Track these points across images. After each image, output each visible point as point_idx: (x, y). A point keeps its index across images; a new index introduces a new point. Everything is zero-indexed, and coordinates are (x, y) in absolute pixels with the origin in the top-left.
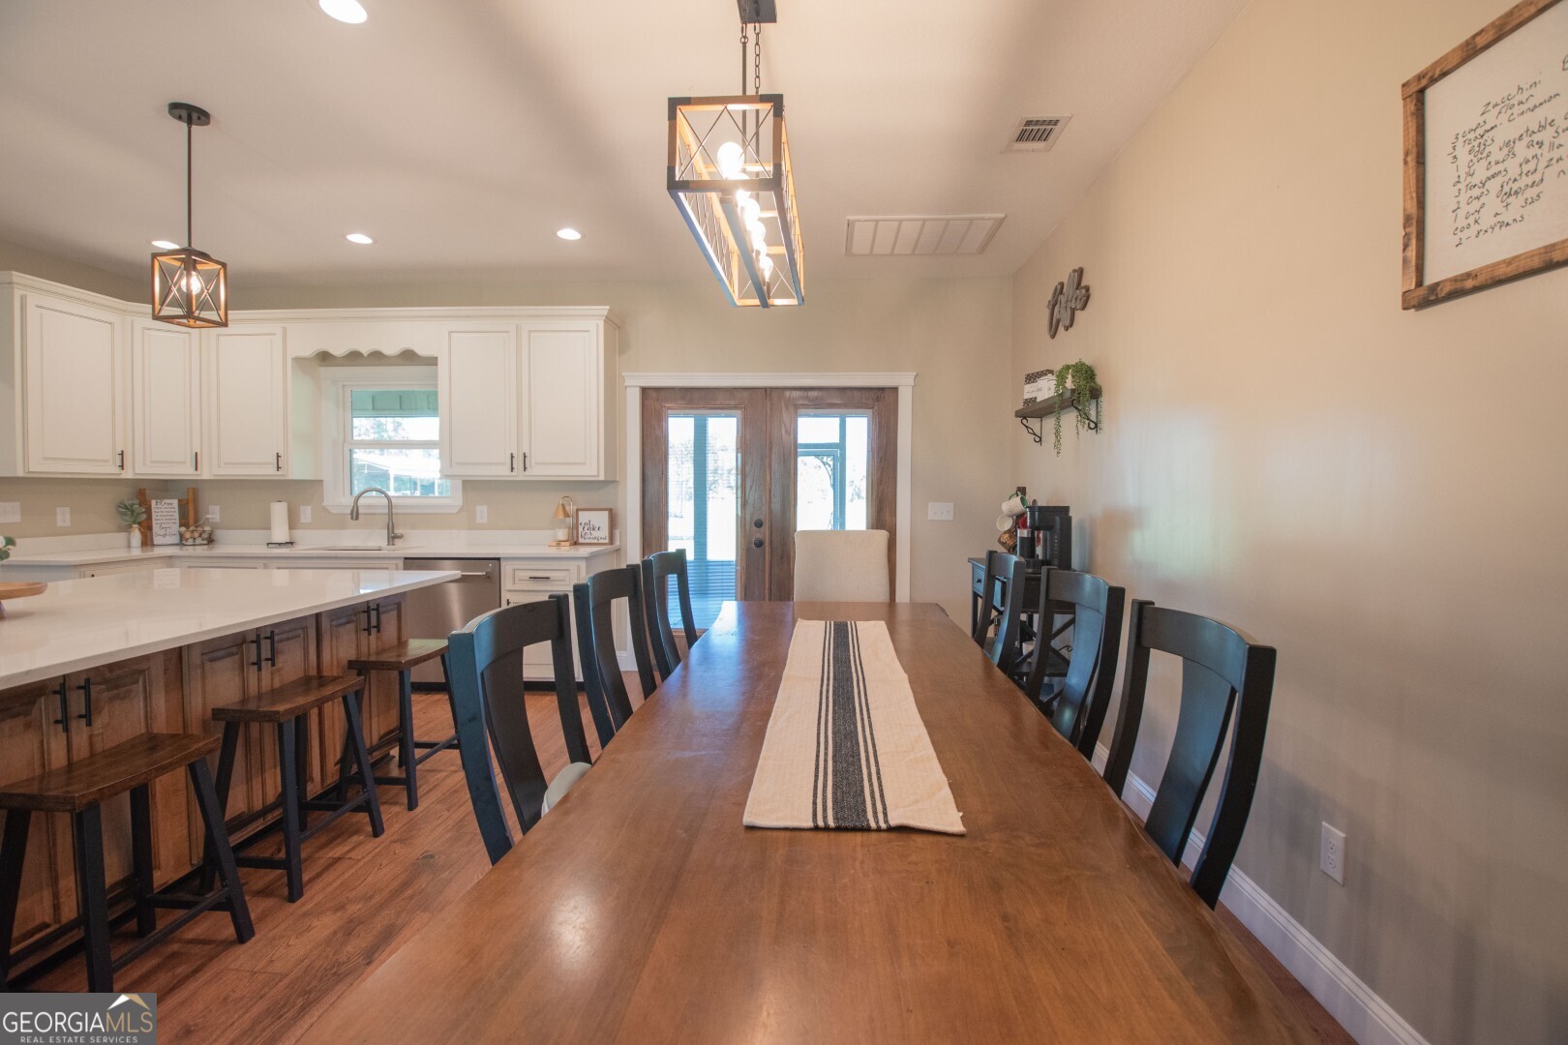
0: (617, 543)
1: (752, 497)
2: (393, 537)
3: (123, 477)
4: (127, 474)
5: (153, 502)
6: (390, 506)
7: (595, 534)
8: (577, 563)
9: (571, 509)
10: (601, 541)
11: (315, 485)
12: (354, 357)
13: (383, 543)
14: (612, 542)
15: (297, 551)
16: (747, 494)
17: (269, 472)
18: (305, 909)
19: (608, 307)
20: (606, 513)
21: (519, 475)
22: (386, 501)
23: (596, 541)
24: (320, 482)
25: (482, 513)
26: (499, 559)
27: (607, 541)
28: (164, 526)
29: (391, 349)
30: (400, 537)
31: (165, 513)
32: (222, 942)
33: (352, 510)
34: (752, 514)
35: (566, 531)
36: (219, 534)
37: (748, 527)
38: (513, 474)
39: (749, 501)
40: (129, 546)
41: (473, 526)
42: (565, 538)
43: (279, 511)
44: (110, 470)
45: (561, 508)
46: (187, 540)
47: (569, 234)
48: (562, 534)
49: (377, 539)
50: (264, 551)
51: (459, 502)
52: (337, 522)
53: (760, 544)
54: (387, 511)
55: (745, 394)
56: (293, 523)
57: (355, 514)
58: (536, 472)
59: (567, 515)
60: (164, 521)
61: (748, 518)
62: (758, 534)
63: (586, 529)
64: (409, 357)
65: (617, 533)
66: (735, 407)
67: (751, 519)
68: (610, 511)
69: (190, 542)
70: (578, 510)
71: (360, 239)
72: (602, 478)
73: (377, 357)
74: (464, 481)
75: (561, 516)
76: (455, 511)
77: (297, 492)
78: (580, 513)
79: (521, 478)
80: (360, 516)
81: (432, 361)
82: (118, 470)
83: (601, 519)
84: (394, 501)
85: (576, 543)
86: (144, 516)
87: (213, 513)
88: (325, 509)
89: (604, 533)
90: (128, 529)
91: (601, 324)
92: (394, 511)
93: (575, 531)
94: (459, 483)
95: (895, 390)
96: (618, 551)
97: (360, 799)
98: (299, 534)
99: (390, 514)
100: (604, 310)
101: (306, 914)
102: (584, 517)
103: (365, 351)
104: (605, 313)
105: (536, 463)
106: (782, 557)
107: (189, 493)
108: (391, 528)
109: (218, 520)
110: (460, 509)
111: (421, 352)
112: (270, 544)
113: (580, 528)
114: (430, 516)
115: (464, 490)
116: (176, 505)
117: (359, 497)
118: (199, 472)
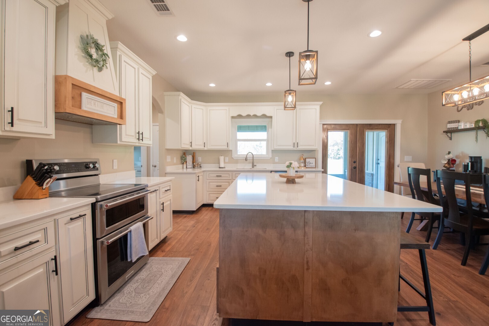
4: (191, 148)
5: (187, 156)
6: (253, 157)
7: (311, 165)
9: (304, 158)
10: (313, 167)
11: (230, 151)
12: (248, 116)
13: (251, 167)
15: (226, 169)
17: (225, 148)
19: (322, 102)
23: (311, 167)
25: (277, 159)
27: (315, 167)
28: (189, 163)
29: (259, 114)
30: (255, 166)
31: (189, 158)
35: (303, 164)
36: (202, 165)
37: (352, 163)
38: (294, 148)
41: (274, 163)
42: (303, 166)
43: (222, 158)
45: (302, 158)
46: (196, 166)
47: (328, 83)
49: (248, 167)
50: (218, 169)
51: (271, 156)
52: (237, 161)
53: (355, 168)
55: (351, 126)
56: (225, 162)
57: (246, 159)
58: (300, 148)
60: (189, 161)
61: (352, 161)
62: (354, 165)
64: (264, 116)
66: (348, 129)
68: (315, 159)
69: (197, 167)
71: (269, 84)
73: (255, 116)
74: (272, 150)
75: (302, 160)
76: (269, 159)
77: (224, 153)
78: (306, 159)
80: (248, 160)
81: (271, 117)
82: (189, 147)
83: (313, 161)
84: (254, 156)
85: (306, 168)
86: (186, 160)
87: (199, 159)
88: (232, 158)
89: (314, 164)
90: (183, 163)
91: (319, 107)
92: (254, 159)
93: (305, 164)
95: (394, 125)
98: (227, 165)
99: (253, 159)
103: (252, 114)
104: (321, 104)
105: (300, 145)
106: (361, 171)
107: (194, 154)
108: (253, 163)
109: (201, 161)
110: (271, 158)
111: (268, 115)
112: (220, 168)
113: (307, 163)
114: (262, 160)
115: (272, 152)
116: (191, 157)
117: (247, 155)
118: (205, 148)
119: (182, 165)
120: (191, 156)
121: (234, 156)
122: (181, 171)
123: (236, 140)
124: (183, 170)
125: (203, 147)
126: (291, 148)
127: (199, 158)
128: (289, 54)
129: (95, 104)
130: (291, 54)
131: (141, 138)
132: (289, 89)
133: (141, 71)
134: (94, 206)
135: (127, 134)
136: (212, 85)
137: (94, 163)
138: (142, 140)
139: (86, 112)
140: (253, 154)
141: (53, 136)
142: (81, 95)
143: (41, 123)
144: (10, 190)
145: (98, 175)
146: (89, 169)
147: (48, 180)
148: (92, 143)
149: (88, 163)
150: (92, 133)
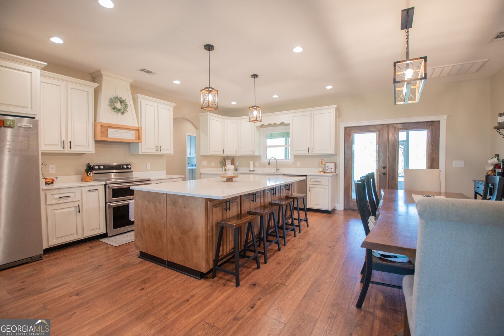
0: (337, 172)
1: (382, 159)
3: (223, 155)
4: (224, 155)
5: (226, 161)
6: (276, 162)
7: (330, 170)
8: (328, 177)
9: (323, 162)
10: (332, 172)
11: (259, 156)
13: (275, 171)
14: (335, 172)
15: (256, 172)
16: (380, 158)
17: (251, 154)
18: (289, 247)
19: (337, 105)
20: (334, 164)
21: (310, 153)
23: (330, 172)
24: (260, 156)
25: (298, 164)
26: (306, 176)
27: (334, 172)
29: (278, 123)
30: (278, 170)
31: (228, 163)
32: (275, 250)
34: (382, 165)
35: (322, 169)
36: (238, 168)
37: (380, 168)
38: (309, 153)
39: (381, 160)
40: (222, 171)
41: (296, 167)
42: (322, 171)
43: (251, 163)
44: (221, 154)
45: (321, 162)
47: (329, 87)
48: (321, 170)
49: (273, 170)
50: (248, 172)
51: (293, 161)
52: (264, 166)
53: (384, 174)
54: (276, 163)
55: (380, 127)
56: (254, 166)
57: (269, 164)
58: (315, 152)
59: (322, 164)
61: (380, 165)
62: (384, 171)
63: (328, 168)
64: (282, 124)
65: (337, 169)
66: (376, 131)
67: (382, 166)
68: (335, 163)
70: (325, 163)
71: (275, 96)
72: (334, 154)
73: (275, 125)
74: (294, 155)
75: (321, 164)
76: (292, 163)
77: (255, 158)
78: (326, 164)
79: (311, 154)
80: (271, 164)
81: (288, 124)
82: (222, 154)
83: (332, 166)
85: (325, 172)
86: (225, 164)
87: (237, 163)
88: (261, 163)
89: (333, 169)
90: (222, 167)
91: (334, 110)
92: (277, 163)
93: (324, 169)
94: (293, 156)
95: (439, 122)
96: (337, 175)
97: (292, 228)
98: (256, 169)
100: (335, 106)
101: (289, 249)
102: (327, 165)
103: (272, 123)
105: (315, 150)
106: (393, 178)
108: (276, 167)
109: (238, 165)
111: (286, 122)
112: (250, 171)
113: (326, 168)
114: (285, 165)
115: (294, 157)
116: (230, 162)
117: (270, 159)
118: (237, 154)
119: (221, 168)
120: (230, 161)
121: (263, 160)
123: (265, 147)
125: (235, 154)
126: (306, 153)
128: (254, 76)
129: (117, 134)
130: (256, 76)
131: (159, 150)
132: (254, 105)
133: (161, 106)
134: (105, 185)
136: (234, 103)
137: (127, 165)
138: (161, 150)
139: (111, 138)
140: (277, 159)
141: (94, 152)
142: (107, 130)
143: (86, 146)
144: (80, 177)
145: (132, 172)
146: (123, 168)
147: (90, 172)
148: (130, 153)
149: (123, 165)
150: (130, 148)
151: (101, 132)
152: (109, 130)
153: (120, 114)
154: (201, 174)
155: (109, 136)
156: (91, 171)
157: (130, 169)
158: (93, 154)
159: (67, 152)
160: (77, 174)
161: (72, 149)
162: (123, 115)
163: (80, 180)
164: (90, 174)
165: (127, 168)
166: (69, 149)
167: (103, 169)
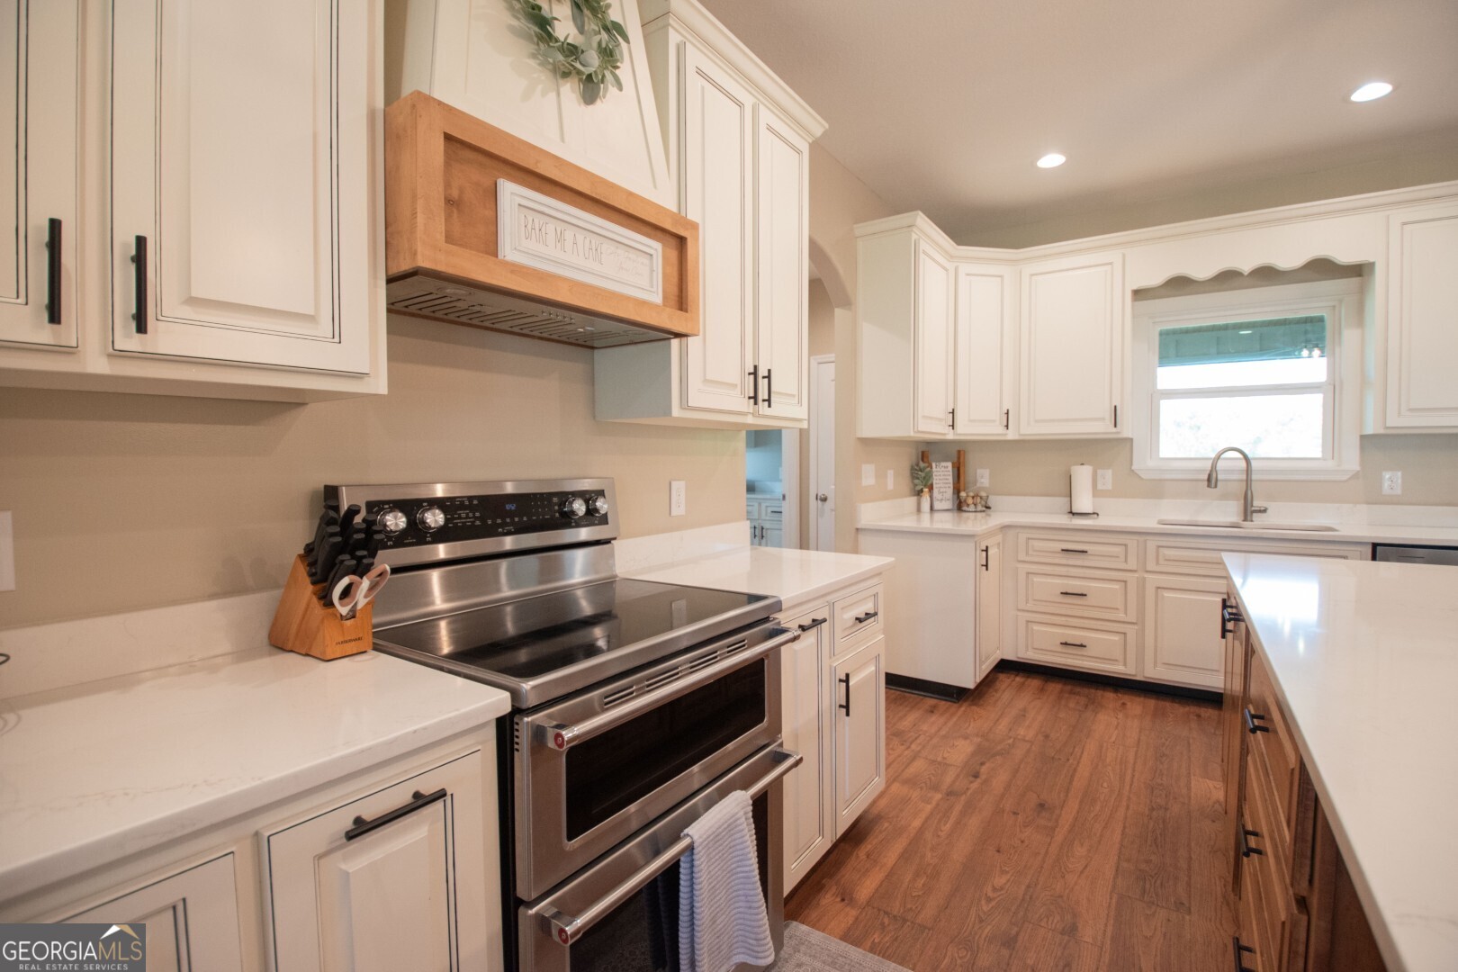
2: (1248, 512)
5: (934, 465)
6: (1248, 470)
11: (1121, 444)
12: (1228, 279)
15: (1103, 521)
22: (1243, 464)
24: (1125, 441)
28: (942, 490)
30: (1259, 511)
31: (942, 474)
33: (1210, 476)
36: (992, 501)
40: (919, 512)
41: (1376, 499)
43: (1082, 475)
44: (942, 430)
46: (968, 505)
50: (1064, 520)
51: (1352, 466)
54: (1244, 477)
56: (1096, 493)
57: (1211, 480)
60: (942, 485)
69: (972, 508)
73: (1267, 275)
74: (1362, 437)
76: (1343, 477)
77: (1093, 454)
80: (1219, 483)
82: (946, 430)
84: (1254, 464)
86: (929, 480)
87: (982, 477)
88: (1133, 473)
90: (920, 492)
92: (1254, 477)
98: (1105, 503)
99: (1248, 481)
103: (1248, 268)
107: (959, 456)
108: (1248, 500)
109: (987, 485)
110: (1356, 476)
112: (1074, 514)
115: (1362, 448)
116: (950, 468)
117: (1218, 457)
118: (1008, 431)
119: (915, 498)
120: (949, 465)
121: (1142, 463)
122: (909, 523)
123: (1154, 398)
124: (919, 520)
125: (1001, 430)
127: (979, 471)
129: (560, 239)
131: (763, 394)
133: (766, 117)
134: (505, 728)
135: (709, 377)
136: (1052, 161)
137: (589, 497)
138: (769, 401)
139: (516, 269)
140: (1250, 456)
141: (379, 384)
142: (494, 193)
143: (311, 319)
144: (255, 608)
145: (607, 542)
146: (567, 520)
147: (345, 581)
148: (594, 417)
149: (566, 497)
150: (591, 380)
151: (449, 202)
152: (511, 193)
153: (570, 91)
154: (857, 529)
155: (508, 252)
156: (361, 570)
157: (604, 520)
158: (374, 398)
159: (95, 363)
160: (231, 586)
161: (163, 338)
162: (590, 107)
163: (263, 635)
164: (346, 593)
165: (593, 516)
166: (128, 340)
167: (442, 535)
